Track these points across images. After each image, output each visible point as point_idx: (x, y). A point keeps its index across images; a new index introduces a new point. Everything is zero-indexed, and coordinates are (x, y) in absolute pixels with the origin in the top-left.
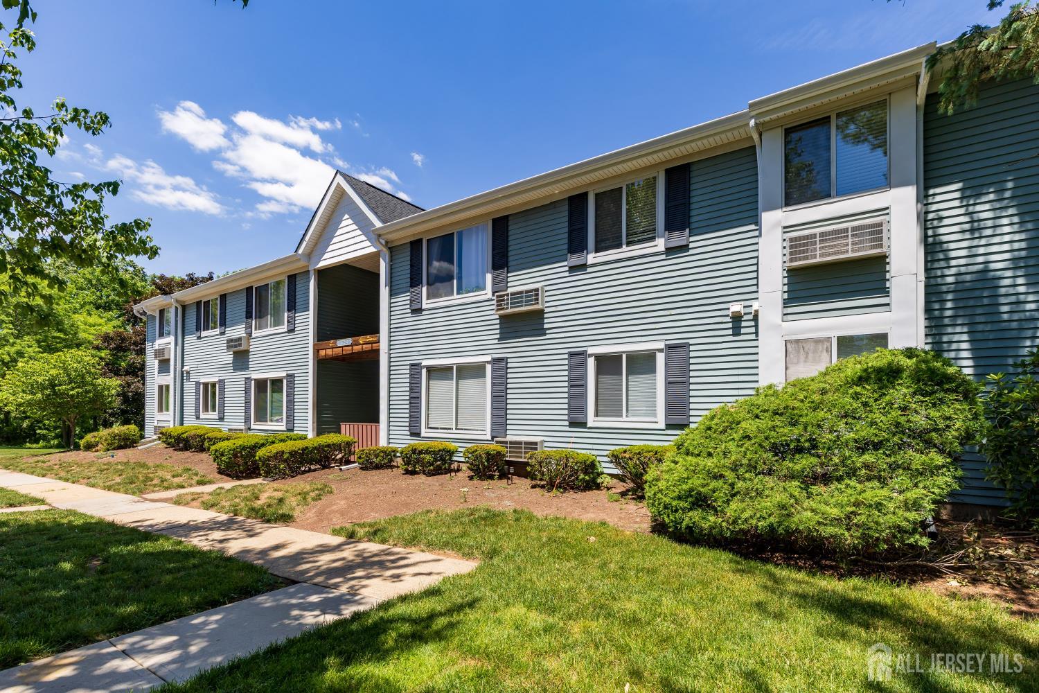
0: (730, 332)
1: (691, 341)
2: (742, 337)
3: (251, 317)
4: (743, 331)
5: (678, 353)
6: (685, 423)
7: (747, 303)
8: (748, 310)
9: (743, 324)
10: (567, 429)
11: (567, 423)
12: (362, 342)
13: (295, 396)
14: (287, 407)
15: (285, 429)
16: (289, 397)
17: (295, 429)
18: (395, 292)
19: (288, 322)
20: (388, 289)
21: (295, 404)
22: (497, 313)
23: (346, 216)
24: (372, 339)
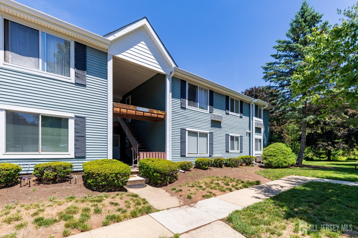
0: (246, 135)
1: (243, 136)
5: (242, 138)
7: (248, 130)
10: (225, 153)
11: (225, 152)
12: (155, 113)
13: (87, 134)
14: (76, 140)
15: (74, 157)
16: (79, 133)
17: (87, 156)
18: (174, 96)
19: (76, 76)
20: (171, 93)
21: (87, 139)
22: (212, 119)
23: (143, 42)
24: (161, 113)
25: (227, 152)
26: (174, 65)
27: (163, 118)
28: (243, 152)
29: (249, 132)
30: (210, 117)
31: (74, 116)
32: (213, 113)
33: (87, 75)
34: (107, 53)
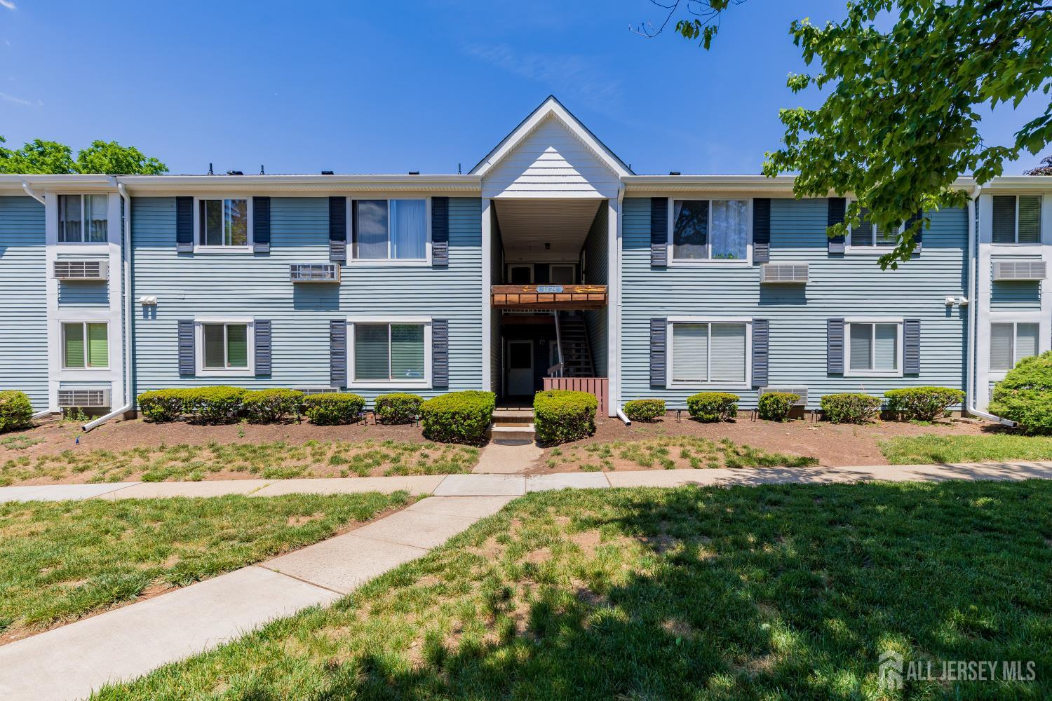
0: (945, 314)
1: (922, 318)
2: (951, 318)
3: (343, 238)
4: (952, 314)
5: (913, 325)
6: (916, 372)
7: (957, 297)
8: (957, 302)
9: (953, 310)
10: (826, 378)
11: (826, 374)
12: (579, 292)
13: (450, 347)
14: (434, 360)
15: (431, 387)
16: (438, 347)
17: (450, 386)
18: (628, 244)
19: (434, 254)
20: (620, 239)
21: (450, 356)
22: (764, 281)
23: (551, 149)
24: (595, 290)
25: (835, 373)
26: (623, 173)
27: (603, 299)
28: (920, 375)
29: (963, 300)
30: (758, 275)
31: (430, 320)
32: (770, 262)
33: (450, 248)
34: (481, 198)
